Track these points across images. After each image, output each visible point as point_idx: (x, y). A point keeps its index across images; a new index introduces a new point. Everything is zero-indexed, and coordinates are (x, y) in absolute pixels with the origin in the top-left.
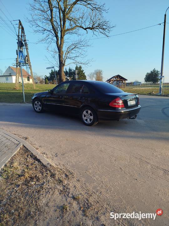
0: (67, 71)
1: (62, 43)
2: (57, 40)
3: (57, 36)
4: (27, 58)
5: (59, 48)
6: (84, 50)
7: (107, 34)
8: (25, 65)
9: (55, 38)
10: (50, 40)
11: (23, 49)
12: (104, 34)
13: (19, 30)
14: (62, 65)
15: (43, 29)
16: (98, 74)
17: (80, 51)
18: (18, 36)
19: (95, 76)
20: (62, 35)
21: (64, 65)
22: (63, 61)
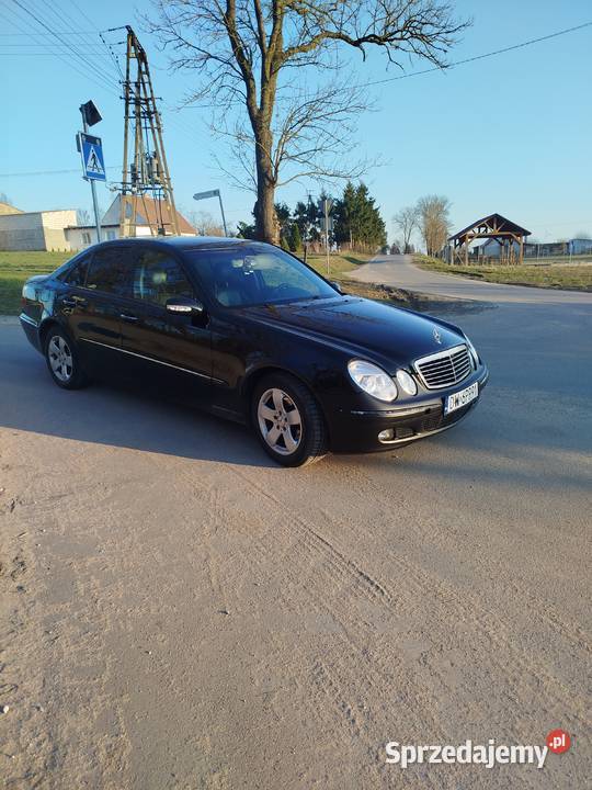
0: (313, 204)
1: (267, 101)
2: (250, 91)
3: (247, 77)
4: (155, 162)
5: (258, 121)
6: (347, 123)
7: (441, 56)
8: (150, 186)
9: (242, 86)
10: (225, 91)
11: (144, 131)
12: (431, 57)
13: (128, 63)
14: (268, 183)
15: (198, 52)
16: (433, 212)
17: (331, 127)
18: (127, 85)
19: (420, 218)
20: (268, 71)
21: (273, 182)
22: (269, 167)
